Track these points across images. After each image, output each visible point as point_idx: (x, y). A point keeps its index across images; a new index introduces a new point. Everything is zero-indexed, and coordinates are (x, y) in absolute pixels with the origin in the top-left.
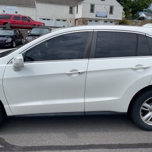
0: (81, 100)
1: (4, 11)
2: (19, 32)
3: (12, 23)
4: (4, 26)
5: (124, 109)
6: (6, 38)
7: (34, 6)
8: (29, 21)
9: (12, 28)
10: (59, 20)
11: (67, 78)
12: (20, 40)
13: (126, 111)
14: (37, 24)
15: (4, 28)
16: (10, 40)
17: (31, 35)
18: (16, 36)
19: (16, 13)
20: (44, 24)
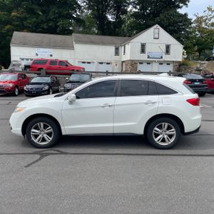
0: (111, 125)
1: (37, 55)
2: (56, 78)
3: (48, 69)
4: (38, 72)
5: (141, 131)
6: (42, 86)
7: (72, 48)
8: (67, 66)
9: (48, 74)
10: (101, 63)
11: (102, 109)
12: (56, 88)
13: (143, 133)
14: (76, 69)
15: (39, 75)
16: (47, 87)
17: (70, 82)
18: (52, 83)
19: (51, 56)
20: (84, 69)
